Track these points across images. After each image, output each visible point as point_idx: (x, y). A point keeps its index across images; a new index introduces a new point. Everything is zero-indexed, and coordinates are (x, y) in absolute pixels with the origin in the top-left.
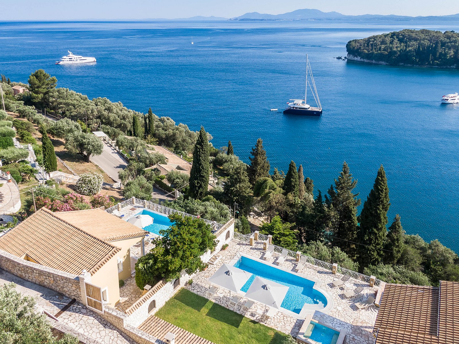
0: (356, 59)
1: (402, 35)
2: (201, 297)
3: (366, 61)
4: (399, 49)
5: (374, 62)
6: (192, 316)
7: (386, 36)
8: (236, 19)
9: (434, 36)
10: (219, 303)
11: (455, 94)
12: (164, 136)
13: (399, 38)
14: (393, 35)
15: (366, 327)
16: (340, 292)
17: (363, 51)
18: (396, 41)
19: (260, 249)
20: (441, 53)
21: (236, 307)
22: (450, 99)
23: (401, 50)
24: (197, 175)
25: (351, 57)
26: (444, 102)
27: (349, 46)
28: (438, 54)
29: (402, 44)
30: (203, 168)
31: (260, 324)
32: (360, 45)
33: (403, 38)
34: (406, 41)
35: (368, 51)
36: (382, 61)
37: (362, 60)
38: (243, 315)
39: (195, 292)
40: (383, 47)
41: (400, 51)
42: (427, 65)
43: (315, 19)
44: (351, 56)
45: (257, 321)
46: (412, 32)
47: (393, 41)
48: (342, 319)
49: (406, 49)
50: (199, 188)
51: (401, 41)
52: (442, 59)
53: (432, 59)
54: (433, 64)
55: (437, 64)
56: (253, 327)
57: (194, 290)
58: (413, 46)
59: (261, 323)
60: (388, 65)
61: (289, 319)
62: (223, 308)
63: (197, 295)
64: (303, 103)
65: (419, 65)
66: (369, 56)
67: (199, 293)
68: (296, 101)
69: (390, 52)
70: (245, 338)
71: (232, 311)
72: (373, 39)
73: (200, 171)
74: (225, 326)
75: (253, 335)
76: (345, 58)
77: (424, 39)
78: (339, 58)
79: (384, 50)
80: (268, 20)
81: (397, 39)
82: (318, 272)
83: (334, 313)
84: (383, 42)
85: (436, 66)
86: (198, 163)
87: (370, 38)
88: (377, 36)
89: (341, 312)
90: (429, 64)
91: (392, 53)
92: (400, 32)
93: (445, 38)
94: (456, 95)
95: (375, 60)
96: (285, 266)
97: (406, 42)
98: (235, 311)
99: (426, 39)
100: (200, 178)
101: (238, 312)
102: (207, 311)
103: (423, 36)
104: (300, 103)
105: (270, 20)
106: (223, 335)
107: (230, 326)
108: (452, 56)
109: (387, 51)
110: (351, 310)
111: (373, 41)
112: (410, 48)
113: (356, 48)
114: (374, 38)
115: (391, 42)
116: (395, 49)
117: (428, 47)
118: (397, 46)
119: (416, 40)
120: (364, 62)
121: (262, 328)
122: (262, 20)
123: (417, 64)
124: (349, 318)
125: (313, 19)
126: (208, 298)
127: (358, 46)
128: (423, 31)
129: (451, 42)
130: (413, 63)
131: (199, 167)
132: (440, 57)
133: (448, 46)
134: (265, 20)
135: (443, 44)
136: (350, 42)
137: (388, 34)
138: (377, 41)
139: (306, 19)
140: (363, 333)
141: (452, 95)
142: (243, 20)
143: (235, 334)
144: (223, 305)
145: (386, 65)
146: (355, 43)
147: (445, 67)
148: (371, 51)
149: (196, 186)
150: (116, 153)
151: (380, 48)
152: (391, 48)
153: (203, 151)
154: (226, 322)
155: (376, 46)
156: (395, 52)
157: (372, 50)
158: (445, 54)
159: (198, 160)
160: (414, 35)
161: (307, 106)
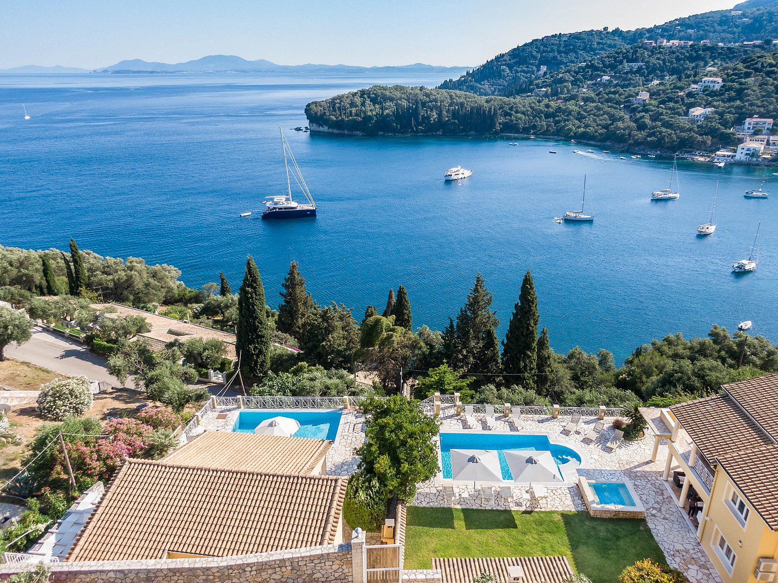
0: (321, 129)
1: (373, 94)
2: (439, 508)
3: (335, 131)
4: (374, 113)
5: (346, 132)
6: (452, 539)
7: (354, 95)
8: (105, 71)
9: (411, 94)
10: (468, 507)
11: (457, 167)
12: (111, 285)
13: (371, 98)
14: (363, 93)
15: (635, 467)
16: (580, 438)
17: (330, 118)
18: (368, 102)
19: (452, 416)
20: (423, 116)
21: (492, 502)
22: (453, 174)
23: (377, 114)
24: (252, 337)
25: (315, 127)
26: (448, 178)
27: (308, 110)
28: (420, 118)
29: (377, 106)
30: (261, 323)
31: (537, 512)
32: (324, 110)
33: (376, 98)
34: (380, 101)
35: (336, 118)
36: (357, 131)
37: (331, 130)
38: (508, 509)
39: (424, 504)
40: (354, 110)
41: (376, 116)
42: (411, 132)
43: (237, 71)
44: (315, 125)
45: (529, 509)
46: (385, 89)
47: (364, 102)
48: (608, 468)
49: (382, 113)
50: (258, 356)
51: (374, 101)
52: (425, 124)
53: (414, 124)
54: (417, 132)
55: (422, 131)
56: (532, 519)
57: (421, 503)
58: (390, 108)
59: (536, 510)
60: (366, 136)
61: (559, 491)
62: (477, 511)
63: (432, 508)
64: (287, 200)
65: (402, 133)
66: (339, 125)
67: (431, 504)
68: (276, 199)
69: (364, 118)
70: (536, 536)
71: (492, 510)
72: (338, 101)
73: (257, 328)
74: (501, 533)
75: (541, 529)
76: (306, 128)
77: (400, 99)
78: (298, 129)
79: (357, 115)
80: (162, 72)
81: (369, 100)
82: (539, 422)
83: (595, 464)
84: (353, 104)
85: (421, 134)
86: (252, 317)
87: (334, 99)
88: (343, 96)
89: (600, 460)
90: (413, 131)
91: (367, 119)
92: (370, 90)
93: (424, 96)
94: (459, 168)
95: (347, 130)
96: (499, 428)
97: (381, 103)
98: (495, 509)
99: (404, 98)
100: (258, 341)
101: (499, 508)
102: (463, 523)
103: (398, 94)
104: (283, 201)
105: (166, 72)
106: (509, 545)
107: (507, 530)
108: (436, 120)
109: (360, 117)
110: (606, 454)
111: (340, 103)
112: (387, 111)
113: (319, 114)
114: (340, 98)
115: (363, 104)
116: (369, 113)
117: (409, 108)
118: (371, 110)
119: (392, 99)
120: (333, 133)
121: (542, 515)
122: (152, 72)
123: (399, 132)
124: (613, 464)
125: (235, 70)
126: (449, 506)
127: (321, 110)
128: (397, 88)
129: (431, 102)
130: (394, 131)
131: (254, 323)
132: (423, 122)
133: (429, 106)
134: (158, 72)
135: (424, 104)
136: (308, 105)
137: (356, 93)
138: (344, 103)
139: (224, 71)
140: (639, 475)
141: (455, 169)
142: (119, 72)
143: (520, 537)
144: (474, 507)
145: (363, 135)
146: (316, 106)
147: (430, 134)
148: (340, 118)
149: (253, 355)
150: (40, 332)
151: (351, 112)
152: (365, 112)
153: (256, 296)
154: (497, 527)
155: (345, 110)
156: (370, 118)
157: (341, 116)
158: (429, 118)
159: (250, 312)
160: (387, 93)
161: (294, 204)
